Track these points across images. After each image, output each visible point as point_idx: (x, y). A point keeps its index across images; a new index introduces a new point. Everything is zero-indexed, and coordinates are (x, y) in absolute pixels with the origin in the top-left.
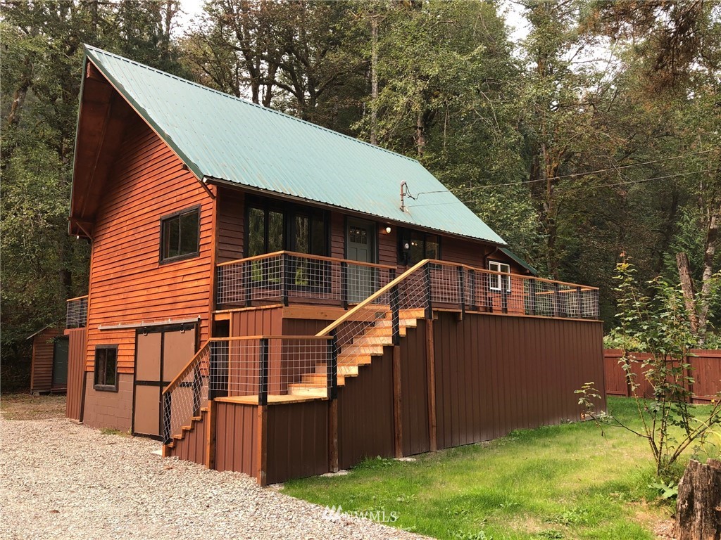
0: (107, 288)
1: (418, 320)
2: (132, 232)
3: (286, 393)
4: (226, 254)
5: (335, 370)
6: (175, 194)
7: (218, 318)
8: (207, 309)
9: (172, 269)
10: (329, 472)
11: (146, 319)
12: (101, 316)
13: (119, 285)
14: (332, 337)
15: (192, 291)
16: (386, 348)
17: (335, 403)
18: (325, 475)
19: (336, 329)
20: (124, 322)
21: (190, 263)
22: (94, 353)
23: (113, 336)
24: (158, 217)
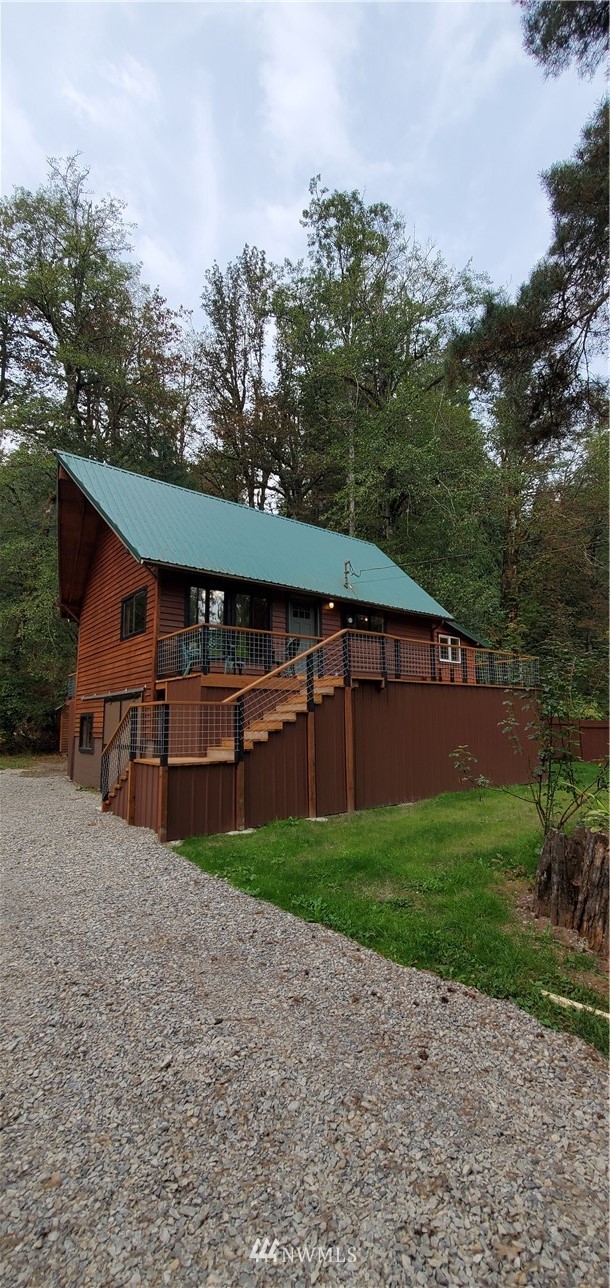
0: (87, 664)
1: (335, 688)
2: (103, 614)
3: (205, 755)
4: (166, 629)
5: (242, 734)
6: (131, 577)
7: (158, 688)
8: (150, 680)
9: (128, 644)
10: (236, 830)
11: (112, 690)
12: (84, 688)
13: (97, 660)
14: (239, 704)
15: (141, 663)
16: (299, 714)
17: (241, 765)
18: (231, 833)
19: (243, 695)
20: (98, 693)
21: (140, 638)
22: (78, 720)
23: (91, 705)
24: (119, 600)
